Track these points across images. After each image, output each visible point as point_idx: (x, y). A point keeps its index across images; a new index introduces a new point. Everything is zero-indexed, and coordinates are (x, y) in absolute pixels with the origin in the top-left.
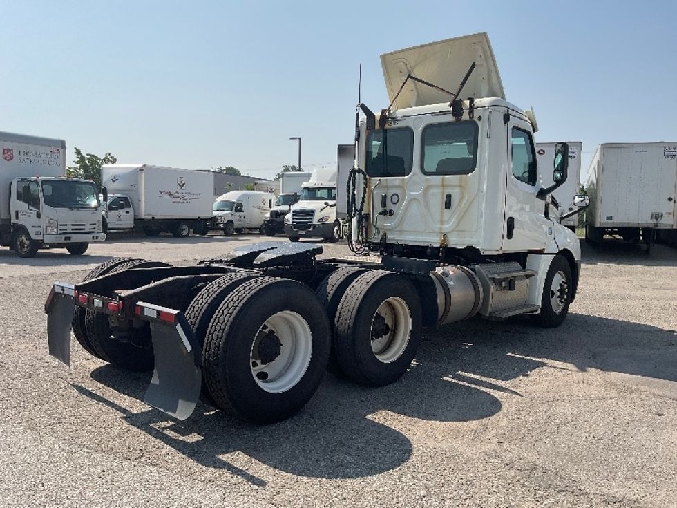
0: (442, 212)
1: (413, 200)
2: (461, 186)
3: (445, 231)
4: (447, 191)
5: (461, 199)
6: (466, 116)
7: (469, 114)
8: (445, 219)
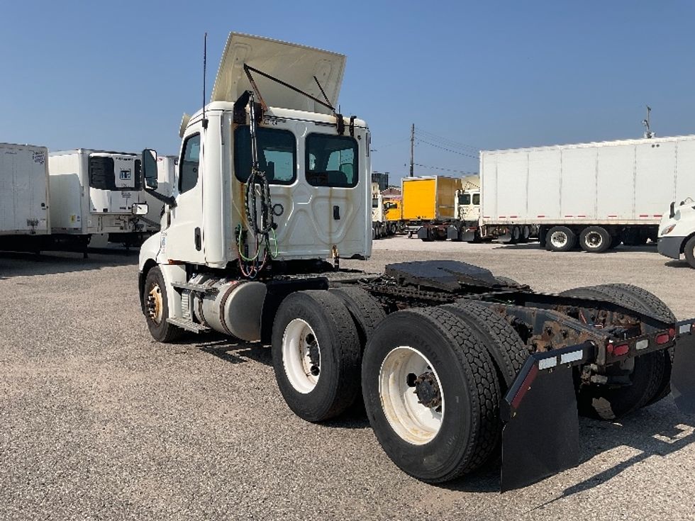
0: (330, 223)
1: (300, 210)
2: (346, 198)
3: (334, 241)
4: (335, 203)
5: (347, 210)
6: (347, 133)
7: (350, 130)
8: (334, 229)
